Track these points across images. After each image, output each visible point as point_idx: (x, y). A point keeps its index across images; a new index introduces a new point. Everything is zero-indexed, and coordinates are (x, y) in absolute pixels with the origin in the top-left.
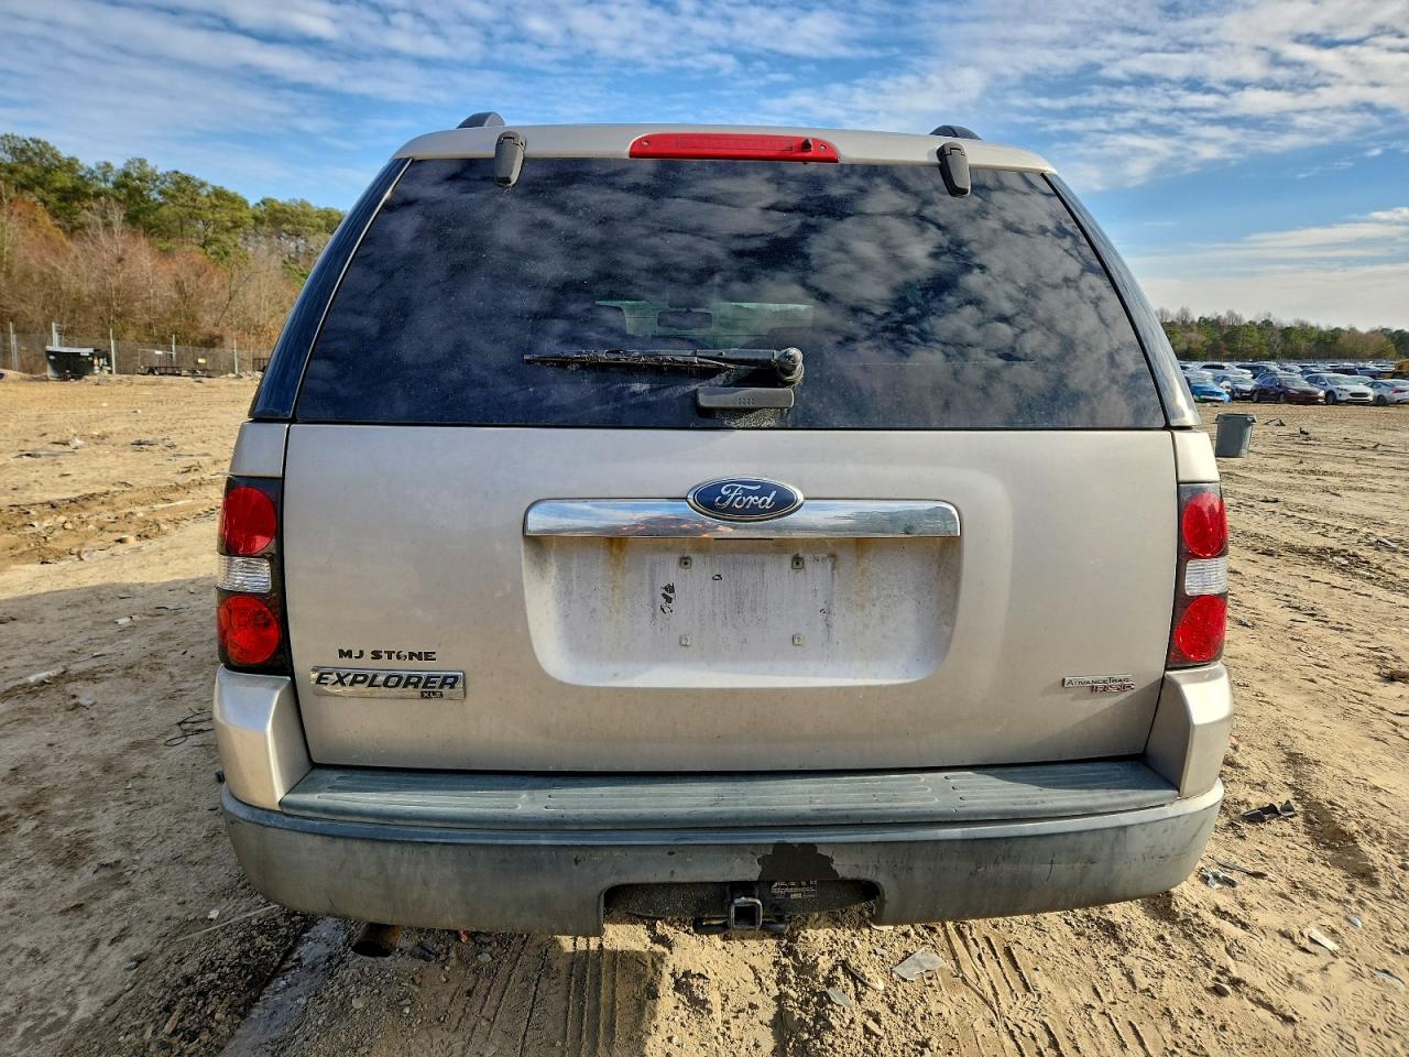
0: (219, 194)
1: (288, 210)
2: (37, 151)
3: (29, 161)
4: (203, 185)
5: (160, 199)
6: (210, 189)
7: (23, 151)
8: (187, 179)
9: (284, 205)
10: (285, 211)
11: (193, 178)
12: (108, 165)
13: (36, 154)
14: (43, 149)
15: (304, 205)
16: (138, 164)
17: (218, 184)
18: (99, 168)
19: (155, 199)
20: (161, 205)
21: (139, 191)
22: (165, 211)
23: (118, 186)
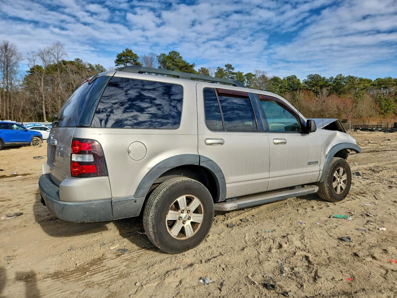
0: (361, 80)
1: (384, 81)
2: (316, 77)
3: (314, 80)
4: (356, 78)
5: (345, 84)
6: (358, 79)
7: (313, 78)
8: (352, 77)
9: (382, 79)
10: (383, 81)
11: (354, 77)
12: (332, 77)
13: (316, 78)
14: (318, 76)
15: (390, 78)
16: (339, 76)
17: (360, 77)
18: (330, 79)
19: (343, 84)
20: (344, 85)
21: (339, 83)
22: (345, 87)
23: (334, 82)
